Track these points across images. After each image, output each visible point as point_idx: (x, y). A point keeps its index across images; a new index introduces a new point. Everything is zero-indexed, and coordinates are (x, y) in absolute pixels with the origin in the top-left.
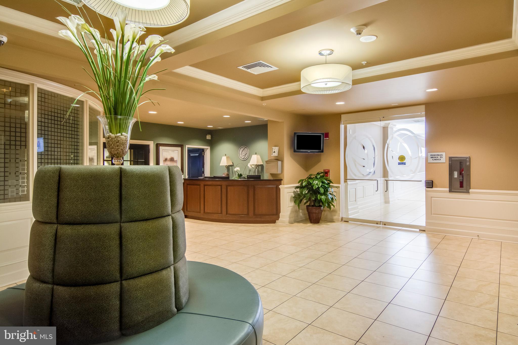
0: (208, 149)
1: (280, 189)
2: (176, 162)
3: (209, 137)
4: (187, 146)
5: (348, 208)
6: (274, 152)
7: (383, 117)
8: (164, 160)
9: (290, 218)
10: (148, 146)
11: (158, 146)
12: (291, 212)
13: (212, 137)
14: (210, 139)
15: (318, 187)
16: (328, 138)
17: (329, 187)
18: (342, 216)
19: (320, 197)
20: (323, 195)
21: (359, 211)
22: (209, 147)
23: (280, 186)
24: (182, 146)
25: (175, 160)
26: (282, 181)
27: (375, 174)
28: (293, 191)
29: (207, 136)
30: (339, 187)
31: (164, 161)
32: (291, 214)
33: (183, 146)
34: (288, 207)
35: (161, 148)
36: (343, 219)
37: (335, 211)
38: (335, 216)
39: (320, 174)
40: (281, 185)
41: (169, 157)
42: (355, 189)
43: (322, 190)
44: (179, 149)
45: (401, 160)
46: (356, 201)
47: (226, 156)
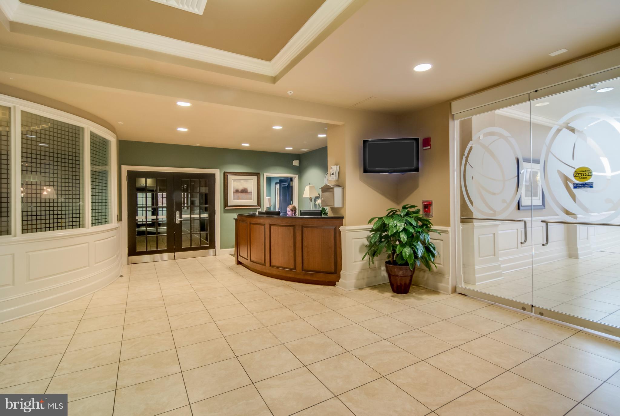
0: (295, 177)
1: (340, 233)
2: (251, 193)
3: (296, 163)
4: (266, 175)
5: (474, 267)
6: (333, 174)
7: (536, 91)
8: (234, 191)
9: (358, 279)
10: (213, 175)
11: (225, 175)
12: (362, 270)
13: (300, 163)
14: (298, 165)
15: (397, 231)
16: (429, 147)
17: (422, 232)
18: (454, 285)
19: (399, 250)
20: (407, 246)
21: (503, 273)
22: (297, 176)
23: (341, 228)
24: (257, 175)
25: (249, 190)
26: (343, 219)
27: (545, 209)
28: (366, 236)
29: (293, 162)
30: (447, 231)
31: (234, 193)
32: (360, 272)
33: (260, 174)
34: (355, 262)
35: (230, 177)
36: (457, 290)
37: (441, 274)
38: (441, 282)
39: (407, 208)
40: (342, 225)
41: (240, 188)
42: (494, 234)
43: (404, 237)
44: (255, 178)
45: (580, 178)
46: (495, 255)
47: (310, 185)
